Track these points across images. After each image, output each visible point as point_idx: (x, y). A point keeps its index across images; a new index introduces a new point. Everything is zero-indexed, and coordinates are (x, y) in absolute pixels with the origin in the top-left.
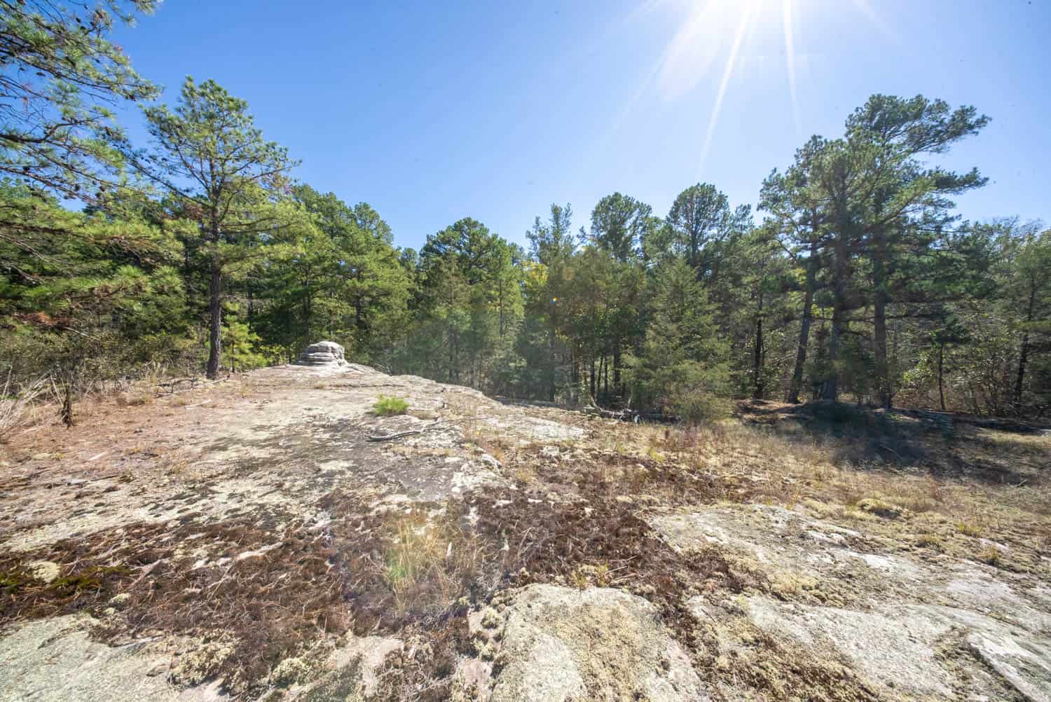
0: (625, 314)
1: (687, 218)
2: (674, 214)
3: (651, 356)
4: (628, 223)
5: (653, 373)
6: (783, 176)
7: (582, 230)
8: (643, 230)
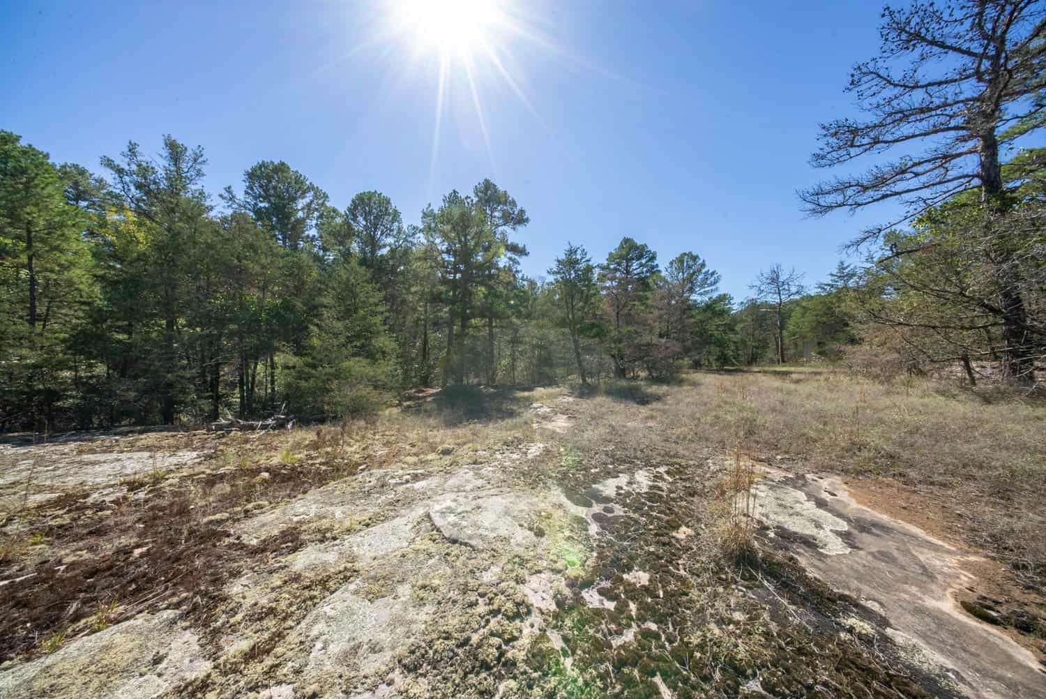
0: (288, 307)
1: (365, 219)
2: (353, 210)
3: (315, 354)
4: (301, 203)
5: (313, 372)
6: (436, 212)
7: (228, 189)
8: (321, 216)
